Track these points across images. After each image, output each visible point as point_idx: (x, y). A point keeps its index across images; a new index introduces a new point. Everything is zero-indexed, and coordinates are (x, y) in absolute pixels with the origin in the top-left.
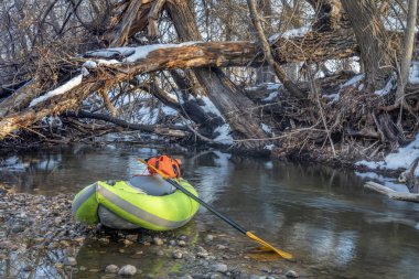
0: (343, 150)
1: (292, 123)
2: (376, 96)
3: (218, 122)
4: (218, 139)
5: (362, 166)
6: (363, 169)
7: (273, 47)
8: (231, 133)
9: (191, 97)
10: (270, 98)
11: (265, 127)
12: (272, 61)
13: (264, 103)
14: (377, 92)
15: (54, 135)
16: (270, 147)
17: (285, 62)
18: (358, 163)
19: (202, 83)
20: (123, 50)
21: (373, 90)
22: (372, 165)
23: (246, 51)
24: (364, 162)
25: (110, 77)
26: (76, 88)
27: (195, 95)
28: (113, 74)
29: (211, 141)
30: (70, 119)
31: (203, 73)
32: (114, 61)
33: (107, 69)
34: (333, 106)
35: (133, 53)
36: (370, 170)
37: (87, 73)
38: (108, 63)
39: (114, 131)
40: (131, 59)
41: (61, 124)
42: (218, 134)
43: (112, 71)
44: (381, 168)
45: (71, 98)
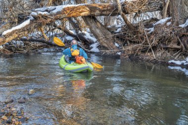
0: (158, 55)
1: (128, 42)
2: (180, 27)
3: (92, 43)
4: (92, 50)
5: (172, 63)
6: (173, 64)
7: (123, 5)
8: (97, 47)
9: (80, 32)
10: (118, 31)
11: (116, 45)
12: (122, 12)
13: (116, 33)
14: (180, 26)
15: (20, 49)
16: (119, 53)
17: (128, 13)
18: (170, 62)
19: (87, 24)
20: (50, 8)
21: (178, 24)
22: (178, 63)
23: (109, 8)
24: (173, 61)
25: (44, 20)
26: (27, 26)
27: (81, 31)
28: (45, 18)
29: (89, 51)
30: (27, 42)
31: (88, 19)
32: (46, 13)
33: (43, 16)
34: (151, 33)
35: (55, 9)
36: (177, 65)
37: (32, 18)
38: (43, 13)
39: (47, 47)
40: (55, 12)
41: (23, 44)
42: (92, 48)
43: (45, 17)
44: (185, 64)
45: (25, 31)
